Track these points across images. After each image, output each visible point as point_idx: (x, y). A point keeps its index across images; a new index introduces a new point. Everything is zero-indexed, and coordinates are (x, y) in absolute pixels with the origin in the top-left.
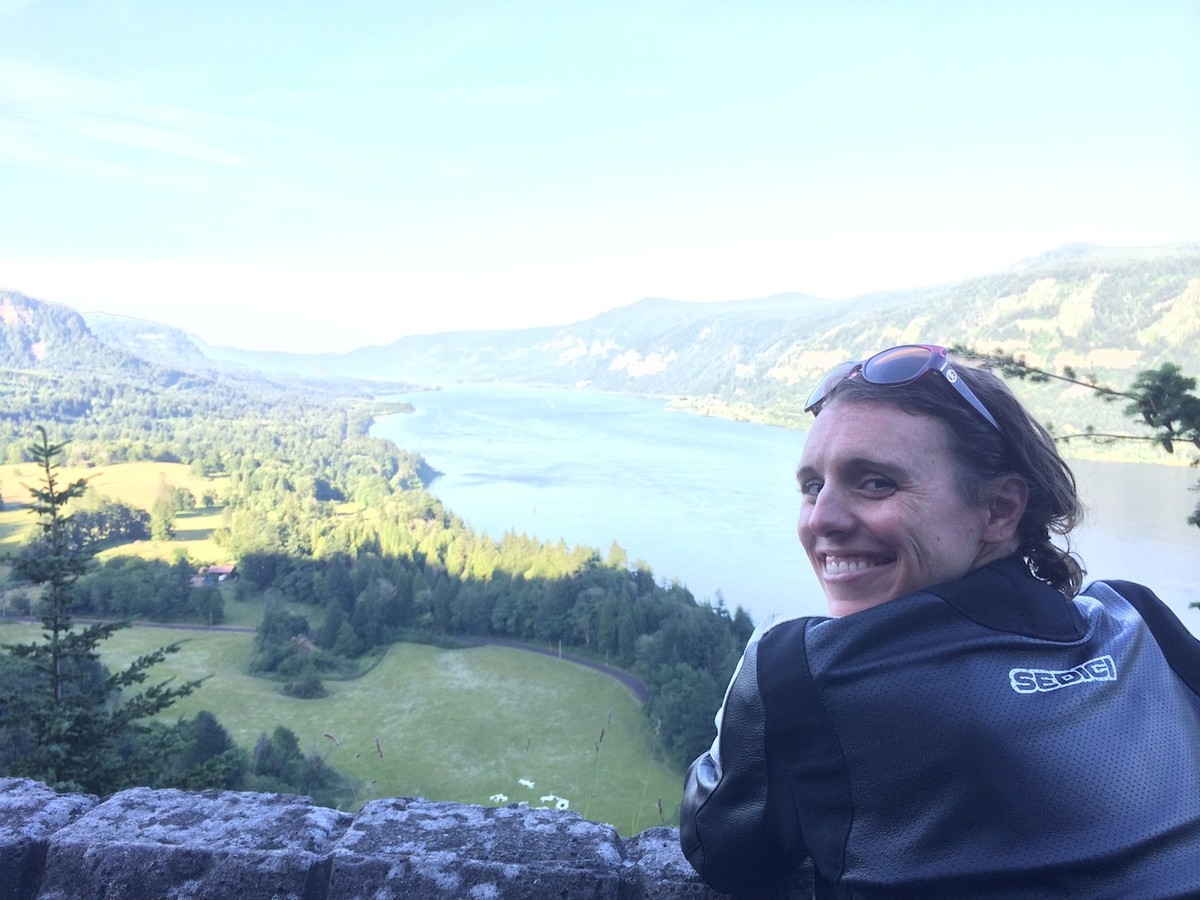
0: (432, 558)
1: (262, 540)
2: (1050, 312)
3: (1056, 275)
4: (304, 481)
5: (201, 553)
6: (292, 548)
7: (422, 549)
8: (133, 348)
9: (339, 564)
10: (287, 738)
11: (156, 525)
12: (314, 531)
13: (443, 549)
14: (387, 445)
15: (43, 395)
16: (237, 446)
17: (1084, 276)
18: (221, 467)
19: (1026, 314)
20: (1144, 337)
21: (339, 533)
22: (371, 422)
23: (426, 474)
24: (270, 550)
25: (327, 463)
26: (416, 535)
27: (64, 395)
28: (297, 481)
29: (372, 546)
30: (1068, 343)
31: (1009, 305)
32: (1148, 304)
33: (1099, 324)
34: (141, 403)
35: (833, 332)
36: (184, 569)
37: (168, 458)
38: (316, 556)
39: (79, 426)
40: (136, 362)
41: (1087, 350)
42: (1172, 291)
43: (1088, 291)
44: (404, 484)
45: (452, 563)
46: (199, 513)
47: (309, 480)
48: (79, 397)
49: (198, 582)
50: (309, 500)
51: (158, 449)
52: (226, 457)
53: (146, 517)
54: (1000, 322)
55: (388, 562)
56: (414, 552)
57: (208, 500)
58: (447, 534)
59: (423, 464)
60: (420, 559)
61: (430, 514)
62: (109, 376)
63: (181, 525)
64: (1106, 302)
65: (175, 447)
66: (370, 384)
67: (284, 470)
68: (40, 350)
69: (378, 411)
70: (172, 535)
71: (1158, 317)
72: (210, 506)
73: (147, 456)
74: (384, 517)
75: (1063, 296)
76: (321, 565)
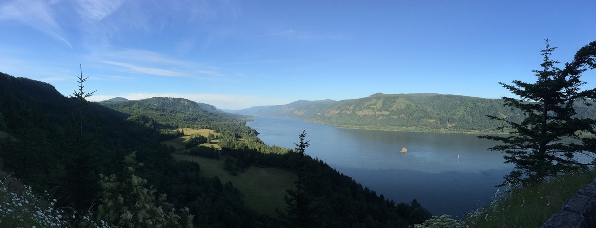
0: (258, 150)
1: (226, 145)
2: (375, 105)
3: (376, 98)
4: (233, 134)
5: (216, 146)
6: (231, 146)
7: (256, 148)
8: (205, 109)
9: (240, 150)
10: (230, 183)
11: (208, 140)
12: (235, 143)
13: (260, 148)
14: (249, 127)
15: (190, 117)
16: (222, 127)
17: (381, 99)
18: (219, 131)
19: (371, 105)
20: (390, 109)
21: (240, 144)
22: (246, 123)
23: (257, 133)
24: (227, 147)
25: (237, 130)
26: (255, 145)
27: (194, 117)
28: (232, 134)
29: (247, 147)
30: (378, 110)
31: (368, 103)
32: (391, 104)
33: (383, 107)
34: (206, 118)
35: (337, 107)
36: (212, 148)
37: (210, 128)
38: (236, 148)
39: (196, 122)
40: (205, 111)
41: (381, 111)
42: (394, 102)
43: (381, 101)
44: (252, 135)
45: (262, 151)
46: (215, 139)
47: (234, 134)
48: (196, 117)
49: (215, 152)
50: (234, 137)
51: (209, 127)
52: (220, 129)
53: (206, 139)
54: (367, 106)
55: (250, 150)
56: (255, 148)
57: (217, 136)
58: (261, 145)
59: (256, 131)
60: (256, 149)
61: (257, 141)
62: (201, 114)
63: (212, 141)
64: (384, 103)
65: (211, 127)
66: (246, 116)
67: (230, 132)
68: (190, 109)
69: (247, 121)
70: (210, 142)
71: (392, 106)
72: (217, 138)
73: (207, 128)
74: (249, 141)
75: (377, 102)
76: (236, 150)
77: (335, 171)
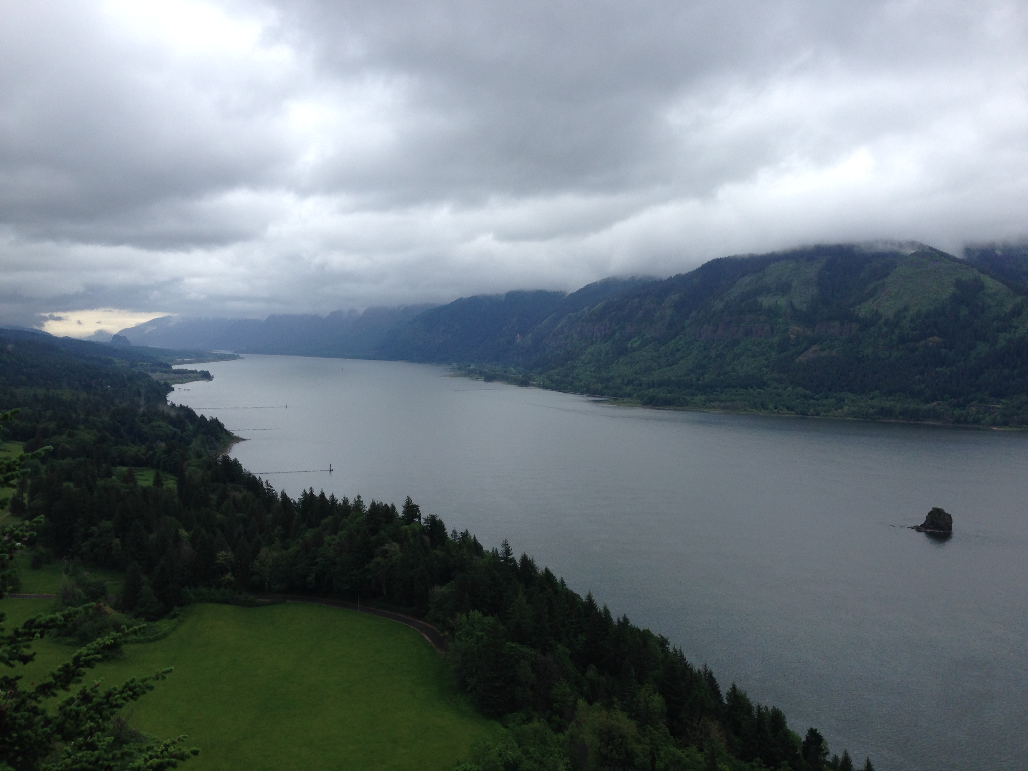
69: (176, 378)
77: (590, 605)
